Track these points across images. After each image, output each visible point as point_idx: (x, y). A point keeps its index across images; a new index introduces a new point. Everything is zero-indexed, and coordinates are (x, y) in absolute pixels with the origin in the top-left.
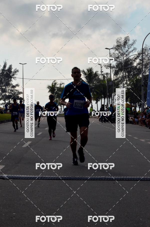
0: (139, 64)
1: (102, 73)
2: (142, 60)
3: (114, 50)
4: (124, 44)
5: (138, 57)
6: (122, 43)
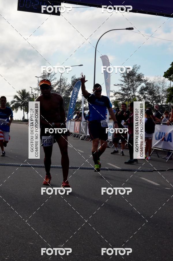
0: (58, 89)
1: (32, 93)
2: (60, 86)
3: (41, 78)
4: (48, 75)
5: (57, 84)
6: (47, 74)
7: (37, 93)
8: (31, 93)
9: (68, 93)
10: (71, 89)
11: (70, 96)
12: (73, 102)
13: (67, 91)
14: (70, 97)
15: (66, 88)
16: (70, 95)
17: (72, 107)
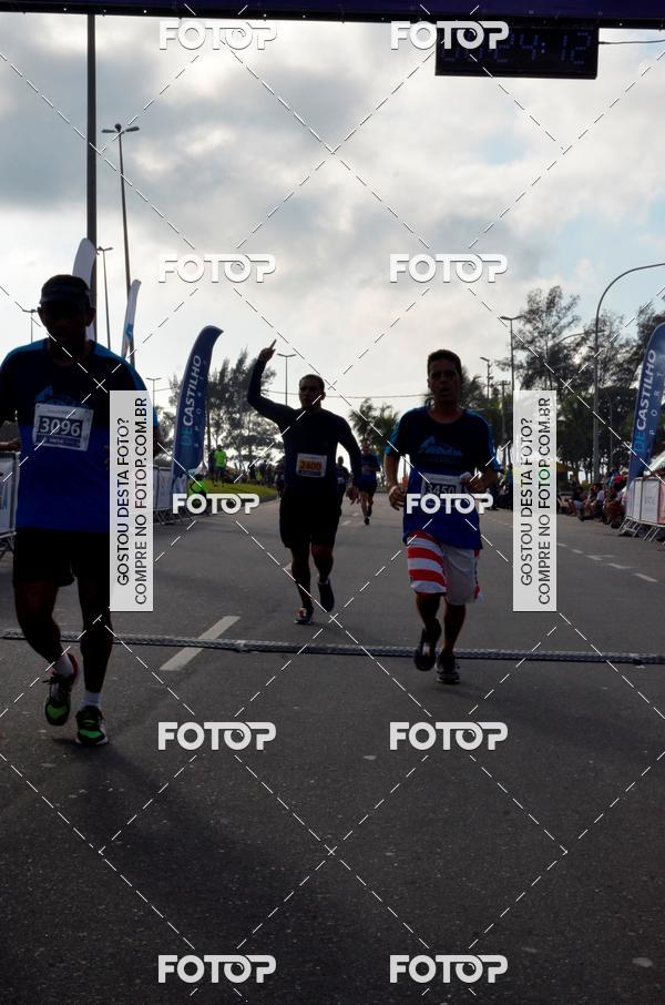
0: (586, 359)
1: (491, 382)
2: (595, 348)
3: (522, 322)
4: (548, 308)
5: (584, 339)
6: (543, 305)
7: (509, 379)
8: (486, 382)
9: (626, 371)
10: (638, 357)
11: (636, 385)
12: (644, 408)
13: (621, 365)
14: (635, 389)
15: (617, 352)
16: (636, 379)
17: (641, 425)
